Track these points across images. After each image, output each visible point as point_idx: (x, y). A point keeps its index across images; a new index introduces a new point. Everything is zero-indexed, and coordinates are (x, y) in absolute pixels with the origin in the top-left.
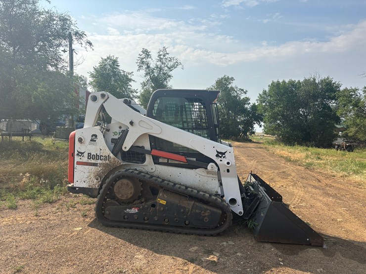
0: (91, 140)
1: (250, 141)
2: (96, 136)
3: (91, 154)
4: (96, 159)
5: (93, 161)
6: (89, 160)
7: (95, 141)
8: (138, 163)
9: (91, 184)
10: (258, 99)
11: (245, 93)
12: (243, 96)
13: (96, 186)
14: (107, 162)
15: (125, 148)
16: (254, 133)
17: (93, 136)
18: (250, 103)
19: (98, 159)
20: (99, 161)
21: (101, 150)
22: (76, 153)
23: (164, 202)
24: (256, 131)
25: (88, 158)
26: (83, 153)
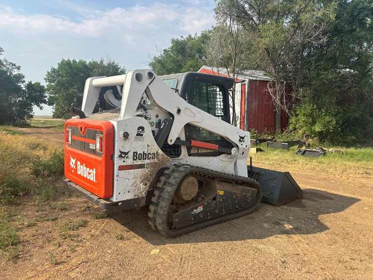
0: (137, 135)
1: (28, 126)
2: (142, 128)
3: (137, 153)
4: (144, 159)
5: (139, 162)
6: (134, 161)
7: (142, 135)
8: (175, 158)
9: (137, 192)
10: (46, 77)
11: (19, 68)
12: (15, 72)
13: (143, 193)
14: (156, 160)
15: (171, 141)
16: (32, 116)
17: (139, 128)
18: (24, 82)
19: (145, 159)
20: (147, 161)
21: (148, 146)
22: (117, 153)
23: (222, 193)
24: (34, 114)
25: (134, 159)
26: (126, 154)
